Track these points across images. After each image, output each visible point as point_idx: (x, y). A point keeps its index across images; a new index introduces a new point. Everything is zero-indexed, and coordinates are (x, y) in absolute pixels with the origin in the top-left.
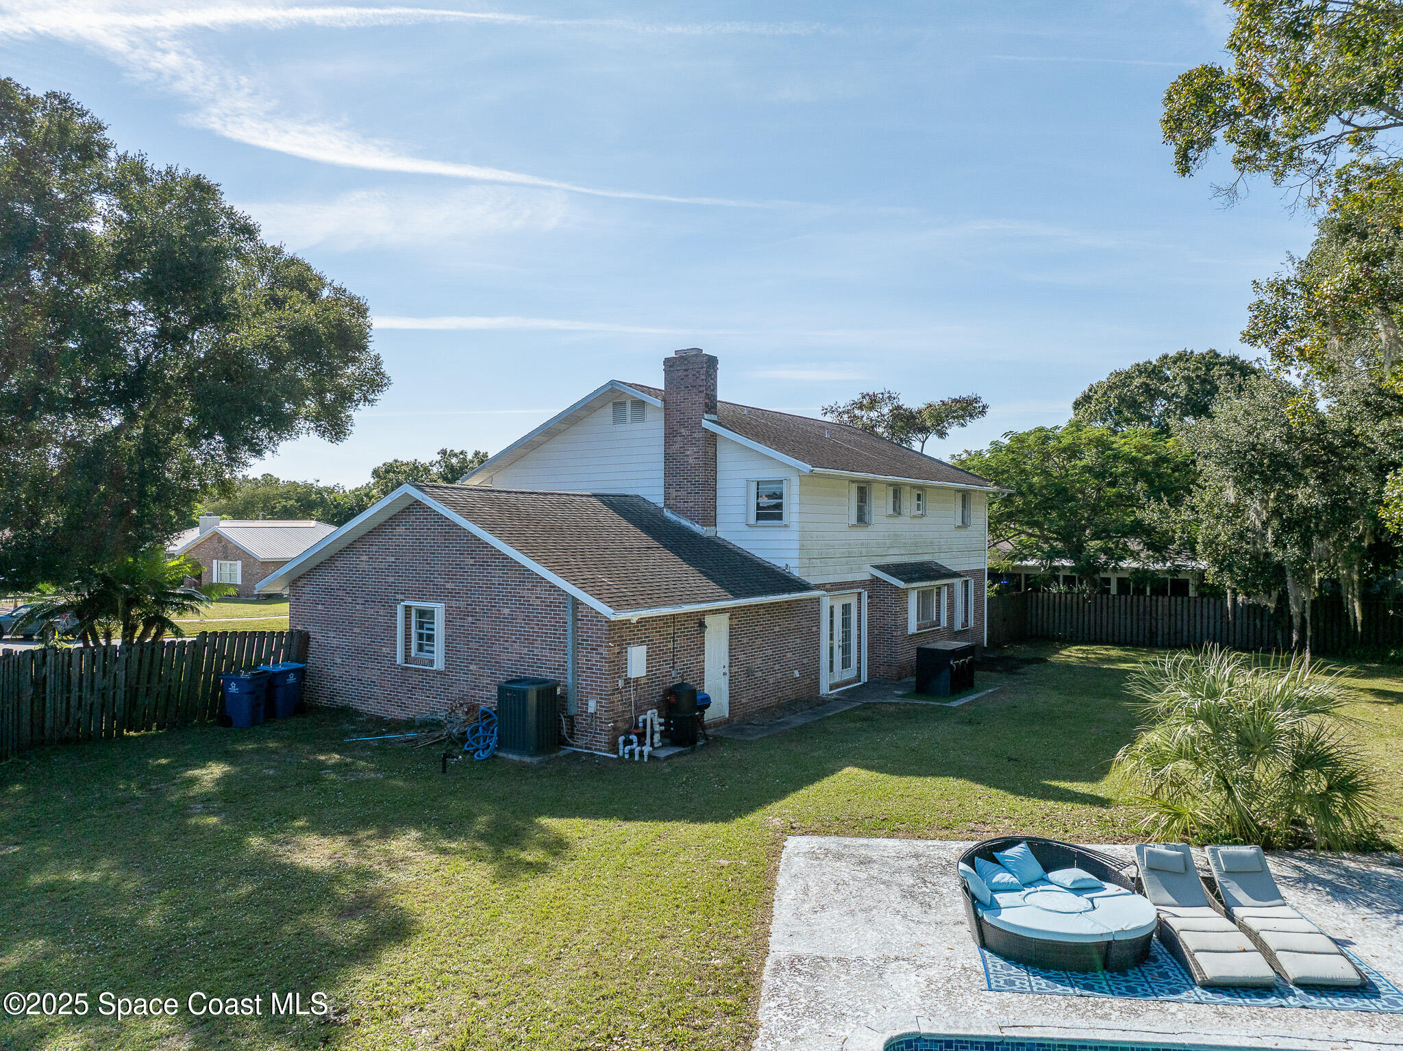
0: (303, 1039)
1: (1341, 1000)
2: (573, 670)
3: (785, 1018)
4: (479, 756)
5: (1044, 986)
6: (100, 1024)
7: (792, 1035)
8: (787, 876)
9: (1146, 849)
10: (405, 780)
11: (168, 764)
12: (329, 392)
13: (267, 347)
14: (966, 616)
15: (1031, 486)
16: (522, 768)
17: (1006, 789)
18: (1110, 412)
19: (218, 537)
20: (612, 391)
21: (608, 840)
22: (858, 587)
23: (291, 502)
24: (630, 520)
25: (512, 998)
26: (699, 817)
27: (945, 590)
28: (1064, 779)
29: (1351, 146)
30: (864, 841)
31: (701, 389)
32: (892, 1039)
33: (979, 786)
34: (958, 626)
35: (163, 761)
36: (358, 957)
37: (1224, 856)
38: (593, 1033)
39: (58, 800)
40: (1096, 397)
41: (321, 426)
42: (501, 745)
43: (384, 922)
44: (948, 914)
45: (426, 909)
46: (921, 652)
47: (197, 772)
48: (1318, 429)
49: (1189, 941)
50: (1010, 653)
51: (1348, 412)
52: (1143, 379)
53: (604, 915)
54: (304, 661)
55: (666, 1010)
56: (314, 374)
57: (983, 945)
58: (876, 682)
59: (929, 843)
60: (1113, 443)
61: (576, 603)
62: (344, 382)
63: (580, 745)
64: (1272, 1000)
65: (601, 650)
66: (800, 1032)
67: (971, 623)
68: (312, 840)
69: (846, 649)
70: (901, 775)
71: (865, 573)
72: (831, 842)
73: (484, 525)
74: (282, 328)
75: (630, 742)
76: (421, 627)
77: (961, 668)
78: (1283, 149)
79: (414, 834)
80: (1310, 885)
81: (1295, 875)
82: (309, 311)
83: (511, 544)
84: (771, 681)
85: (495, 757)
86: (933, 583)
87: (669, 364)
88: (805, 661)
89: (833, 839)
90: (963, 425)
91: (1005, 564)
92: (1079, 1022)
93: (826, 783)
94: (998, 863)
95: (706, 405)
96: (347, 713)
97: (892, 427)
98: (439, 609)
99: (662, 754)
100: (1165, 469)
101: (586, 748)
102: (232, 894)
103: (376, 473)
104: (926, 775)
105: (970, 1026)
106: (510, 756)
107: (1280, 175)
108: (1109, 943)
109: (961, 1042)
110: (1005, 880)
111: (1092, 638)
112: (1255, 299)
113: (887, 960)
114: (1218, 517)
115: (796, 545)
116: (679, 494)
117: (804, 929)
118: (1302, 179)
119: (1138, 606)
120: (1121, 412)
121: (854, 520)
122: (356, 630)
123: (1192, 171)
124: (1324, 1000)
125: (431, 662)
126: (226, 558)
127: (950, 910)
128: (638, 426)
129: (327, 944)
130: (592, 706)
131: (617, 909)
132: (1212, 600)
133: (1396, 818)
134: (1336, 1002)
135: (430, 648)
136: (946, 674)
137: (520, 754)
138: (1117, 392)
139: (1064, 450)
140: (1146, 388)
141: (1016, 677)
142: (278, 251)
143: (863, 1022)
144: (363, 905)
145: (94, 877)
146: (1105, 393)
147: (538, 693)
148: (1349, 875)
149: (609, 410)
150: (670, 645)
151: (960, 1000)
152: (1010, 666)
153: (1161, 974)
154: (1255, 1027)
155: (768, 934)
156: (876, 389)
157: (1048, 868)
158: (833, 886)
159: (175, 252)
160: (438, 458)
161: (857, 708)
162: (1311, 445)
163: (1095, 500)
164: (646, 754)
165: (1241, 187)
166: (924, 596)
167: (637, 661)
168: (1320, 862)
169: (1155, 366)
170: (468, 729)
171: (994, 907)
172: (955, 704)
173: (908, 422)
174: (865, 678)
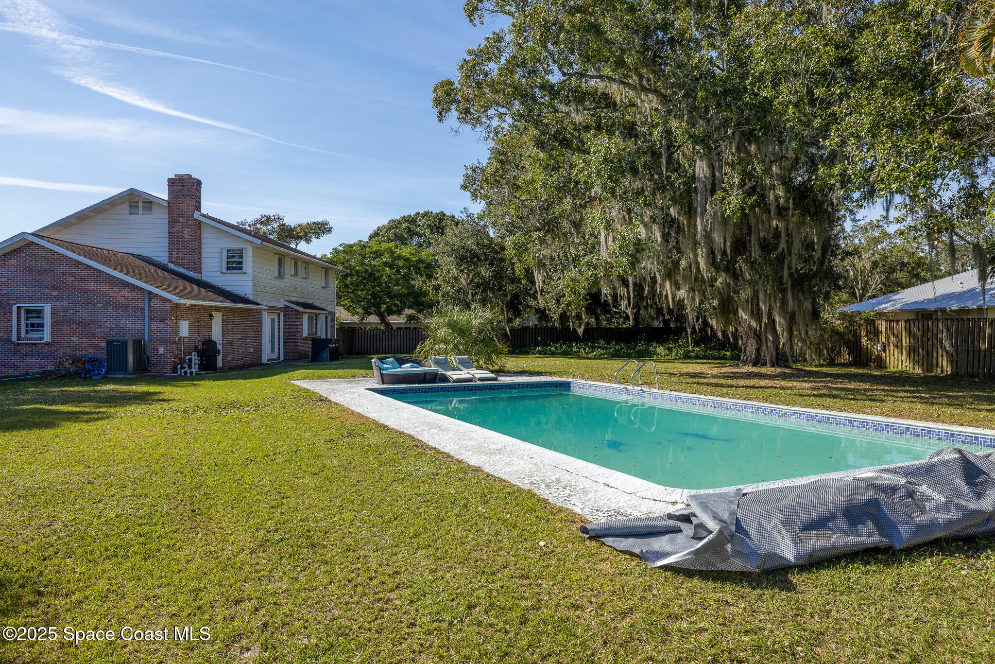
2: (149, 332)
4: (95, 378)
8: (299, 384)
14: (327, 335)
20: (131, 194)
22: (278, 310)
27: (319, 316)
30: (322, 380)
31: (192, 197)
37: (458, 359)
40: (381, 233)
42: (110, 371)
46: (313, 341)
52: (406, 225)
61: (150, 298)
63: (153, 371)
65: (166, 321)
69: (273, 343)
71: (281, 304)
72: (309, 381)
75: (184, 368)
76: (28, 319)
77: (334, 349)
78: (475, 116)
83: (106, 266)
84: (241, 352)
85: (106, 377)
86: (313, 311)
87: (172, 182)
88: (256, 344)
90: (318, 238)
95: (196, 206)
97: (280, 235)
98: (47, 308)
99: (202, 373)
101: (157, 373)
106: (117, 376)
107: (474, 126)
112: (465, 172)
115: (251, 283)
116: (178, 255)
118: (481, 129)
121: (277, 275)
123: (443, 121)
125: (41, 339)
128: (147, 216)
130: (161, 350)
135: (40, 332)
136: (327, 350)
137: (124, 374)
138: (393, 231)
140: (409, 230)
146: (387, 232)
147: (134, 341)
149: (126, 206)
150: (197, 324)
156: (271, 213)
157: (401, 365)
164: (193, 372)
165: (460, 129)
166: (310, 318)
167: (184, 328)
169: (413, 218)
172: (333, 363)
173: (289, 234)
174: (282, 358)
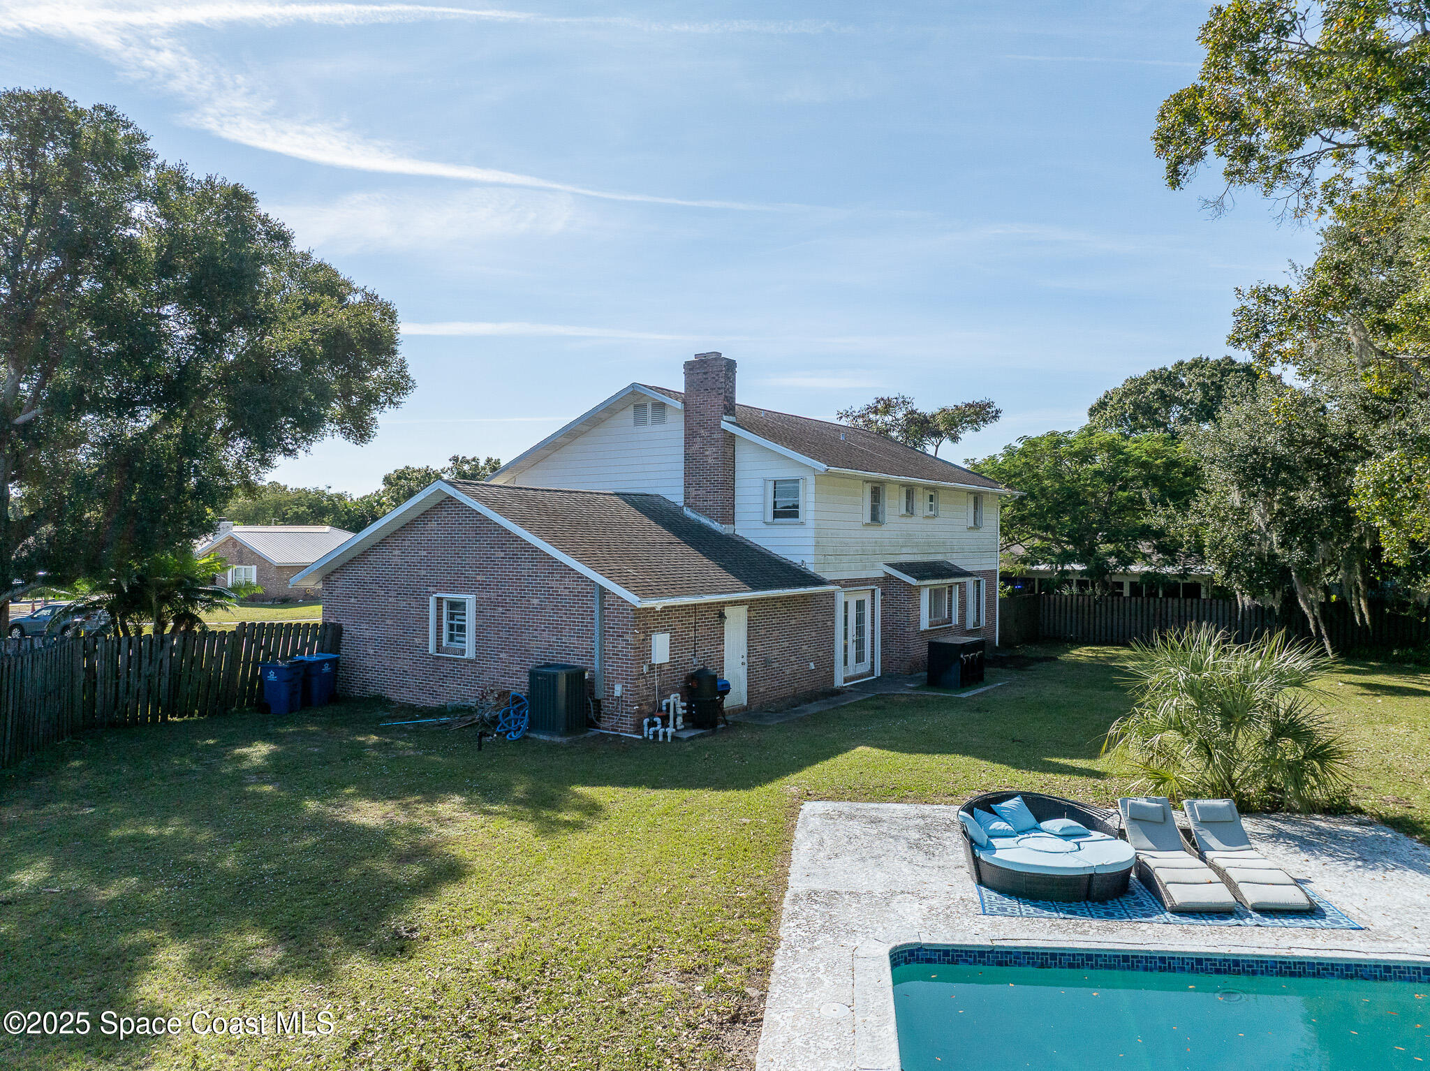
0: (382, 950)
1: (1292, 921)
2: (600, 655)
3: (803, 934)
4: (511, 736)
5: (1032, 911)
6: (202, 938)
7: (809, 946)
8: (804, 831)
9: (1129, 802)
10: (443, 757)
11: (216, 744)
12: (356, 394)
13: (300, 351)
14: (978, 616)
15: (1043, 490)
16: (552, 748)
17: (1008, 764)
18: (1125, 419)
19: (233, 542)
20: (633, 393)
21: (639, 804)
22: (872, 584)
23: (303, 509)
24: (651, 517)
25: (561, 921)
26: (721, 785)
27: (956, 590)
28: (1065, 756)
29: (1335, 161)
30: (876, 805)
31: (720, 391)
32: (896, 948)
33: (983, 762)
34: (970, 625)
35: (211, 742)
36: (420, 892)
37: (1200, 808)
38: (635, 945)
39: (119, 772)
40: (1111, 403)
41: (346, 428)
42: (533, 726)
43: (439, 866)
44: (950, 860)
45: (476, 856)
46: (933, 646)
47: (245, 750)
48: (1319, 432)
49: (1162, 876)
50: (1022, 652)
51: (1347, 416)
52: (1158, 386)
53: (638, 861)
54: (338, 652)
55: (698, 929)
56: (342, 377)
57: (981, 882)
58: (889, 676)
59: (935, 807)
60: (1124, 448)
61: (603, 591)
62: (370, 384)
63: (606, 727)
64: (1232, 921)
65: (627, 637)
66: (816, 944)
67: (983, 622)
68: (364, 804)
69: (860, 644)
70: (910, 752)
71: (879, 570)
72: (844, 806)
73: (514, 519)
74: (315, 332)
75: (654, 724)
76: (452, 619)
77: (970, 662)
78: (1272, 163)
79: (457, 799)
80: (1281, 840)
81: (1269, 832)
82: (341, 316)
83: (541, 537)
84: (788, 672)
85: (526, 737)
86: (944, 581)
87: (690, 367)
88: (820, 654)
89: (846, 803)
90: (976, 430)
91: (1019, 567)
92: (1061, 937)
93: (840, 759)
94: (996, 814)
95: (725, 406)
96: (380, 701)
97: (905, 431)
98: (470, 600)
99: (685, 735)
100: (1176, 473)
101: (612, 730)
102: (299, 844)
103: (387, 480)
104: (934, 753)
105: (965, 939)
106: (541, 737)
107: (1269, 188)
108: (1091, 875)
109: (957, 951)
110: (1001, 828)
111: (1103, 640)
112: (1238, 306)
113: (893, 894)
114: (1223, 520)
115: (812, 542)
116: (699, 492)
117: (820, 871)
118: (1288, 191)
119: (1148, 608)
120: (1136, 419)
121: (868, 519)
122: (389, 622)
123: (1182, 185)
124: (1276, 920)
125: (463, 652)
126: (241, 563)
127: (951, 857)
128: (658, 427)
129: (391, 882)
130: (618, 690)
131: (650, 856)
132: (1221, 602)
133: (1370, 788)
134: (1286, 922)
135: (462, 639)
136: (957, 667)
137: (551, 735)
138: (1132, 398)
139: (1076, 454)
140: (1161, 395)
141: (1024, 673)
142: (306, 257)
143: (871, 936)
144: (418, 853)
145: (169, 831)
146: (1121, 400)
147: (567, 676)
148: (1320, 832)
149: (630, 412)
150: (692, 634)
151: (957, 921)
152: (1020, 664)
153: (1136, 904)
154: (1212, 940)
155: (788, 874)
156: (890, 393)
157: (1039, 820)
158: (846, 839)
159: (218, 258)
160: (450, 464)
161: (871, 699)
162: (1313, 448)
163: (1106, 503)
164: (669, 735)
166: (936, 594)
167: (661, 648)
168: (1294, 822)
169: (1170, 372)
170: (500, 714)
171: (990, 848)
172: (964, 695)
173: (922, 426)
174: (878, 673)
